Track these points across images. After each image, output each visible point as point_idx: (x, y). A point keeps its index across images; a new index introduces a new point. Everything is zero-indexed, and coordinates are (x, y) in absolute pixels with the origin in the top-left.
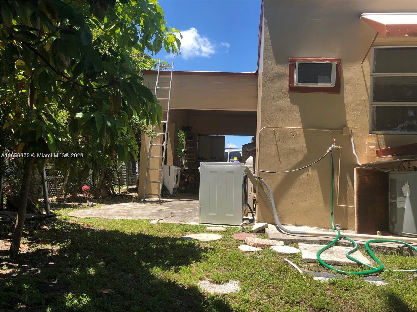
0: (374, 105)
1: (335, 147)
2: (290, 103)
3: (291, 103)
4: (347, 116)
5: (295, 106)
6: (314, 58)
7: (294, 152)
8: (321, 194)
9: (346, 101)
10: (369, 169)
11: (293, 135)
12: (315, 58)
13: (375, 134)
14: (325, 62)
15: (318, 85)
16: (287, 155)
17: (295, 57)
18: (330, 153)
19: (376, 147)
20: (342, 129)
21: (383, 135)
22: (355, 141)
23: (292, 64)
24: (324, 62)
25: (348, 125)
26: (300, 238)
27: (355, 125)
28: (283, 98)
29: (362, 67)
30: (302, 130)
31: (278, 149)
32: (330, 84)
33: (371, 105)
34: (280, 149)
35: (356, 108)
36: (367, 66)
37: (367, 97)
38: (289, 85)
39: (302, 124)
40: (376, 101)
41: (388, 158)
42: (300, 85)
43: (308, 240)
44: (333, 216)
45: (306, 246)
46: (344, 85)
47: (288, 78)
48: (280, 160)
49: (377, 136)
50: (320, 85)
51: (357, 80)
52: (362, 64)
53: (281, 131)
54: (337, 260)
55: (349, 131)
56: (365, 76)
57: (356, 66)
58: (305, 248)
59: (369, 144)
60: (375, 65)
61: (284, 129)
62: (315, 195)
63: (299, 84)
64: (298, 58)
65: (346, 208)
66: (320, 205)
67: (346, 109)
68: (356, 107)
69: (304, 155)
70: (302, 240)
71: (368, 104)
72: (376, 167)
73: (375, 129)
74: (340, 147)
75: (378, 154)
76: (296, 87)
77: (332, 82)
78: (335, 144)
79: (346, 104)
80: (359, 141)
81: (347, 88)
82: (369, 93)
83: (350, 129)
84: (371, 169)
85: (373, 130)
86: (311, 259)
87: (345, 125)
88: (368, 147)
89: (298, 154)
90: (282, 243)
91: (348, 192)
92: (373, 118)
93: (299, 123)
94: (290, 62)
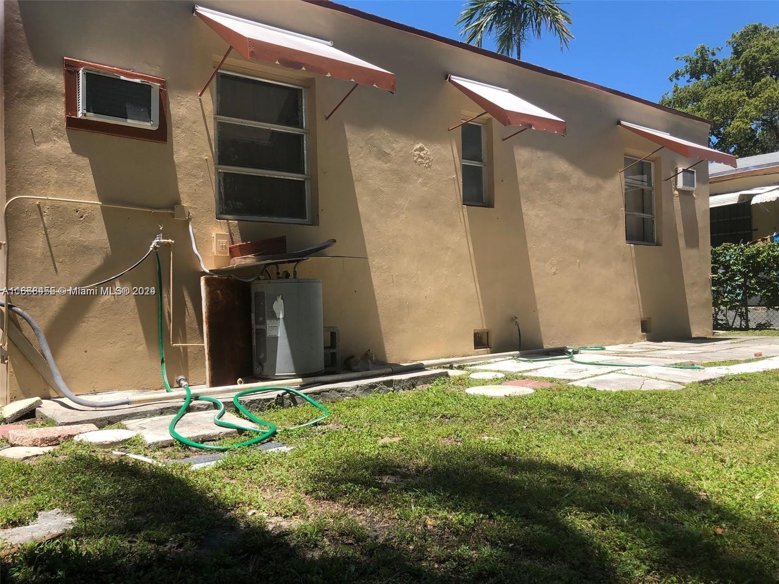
0: (220, 171)
1: (162, 241)
2: (70, 150)
3: (73, 150)
4: (180, 185)
5: (80, 158)
6: (115, 68)
7: (85, 250)
8: (141, 328)
9: (177, 158)
10: (223, 278)
11: (81, 217)
12: (118, 69)
13: (225, 220)
14: (138, 81)
15: (126, 122)
16: (70, 257)
17: (77, 58)
18: (155, 251)
19: (228, 242)
20: (173, 208)
21: (237, 222)
22: (195, 231)
23: (71, 71)
24: (136, 80)
25: (182, 202)
26: (120, 412)
27: (193, 202)
28: (55, 138)
29: (200, 100)
30: (99, 207)
31: (49, 243)
32: (149, 124)
33: (217, 169)
34: (55, 245)
35: (193, 172)
36: (209, 101)
37: (211, 155)
38: (67, 112)
39: (98, 195)
40: (224, 165)
41: (249, 260)
42: (92, 117)
43: (137, 413)
44: (164, 364)
45: (141, 423)
46: (173, 129)
47: (64, 99)
48: (55, 268)
49: (229, 224)
50: (130, 123)
51: (194, 123)
52: (200, 95)
53: (56, 208)
54: (206, 432)
55: (185, 213)
56: (206, 118)
57: (191, 97)
58: (141, 427)
59: (219, 236)
60: (219, 101)
61: (61, 204)
62: (130, 331)
63: (89, 114)
64: (83, 62)
65: (185, 348)
66: (140, 348)
67: (177, 173)
68: (194, 170)
69: (104, 256)
70: (128, 414)
71: (213, 168)
72: (232, 275)
73: (224, 212)
74: (170, 241)
75: (232, 253)
76: (82, 119)
77: (152, 121)
78: (161, 234)
79: (178, 163)
80: (202, 230)
81: (178, 135)
82: (213, 148)
83: (186, 210)
84: (225, 278)
85: (221, 213)
86: (162, 442)
87: (178, 202)
88: (216, 241)
89: (94, 254)
90: (92, 426)
91: (187, 320)
92: (220, 193)
93: (93, 192)
94: (67, 66)
